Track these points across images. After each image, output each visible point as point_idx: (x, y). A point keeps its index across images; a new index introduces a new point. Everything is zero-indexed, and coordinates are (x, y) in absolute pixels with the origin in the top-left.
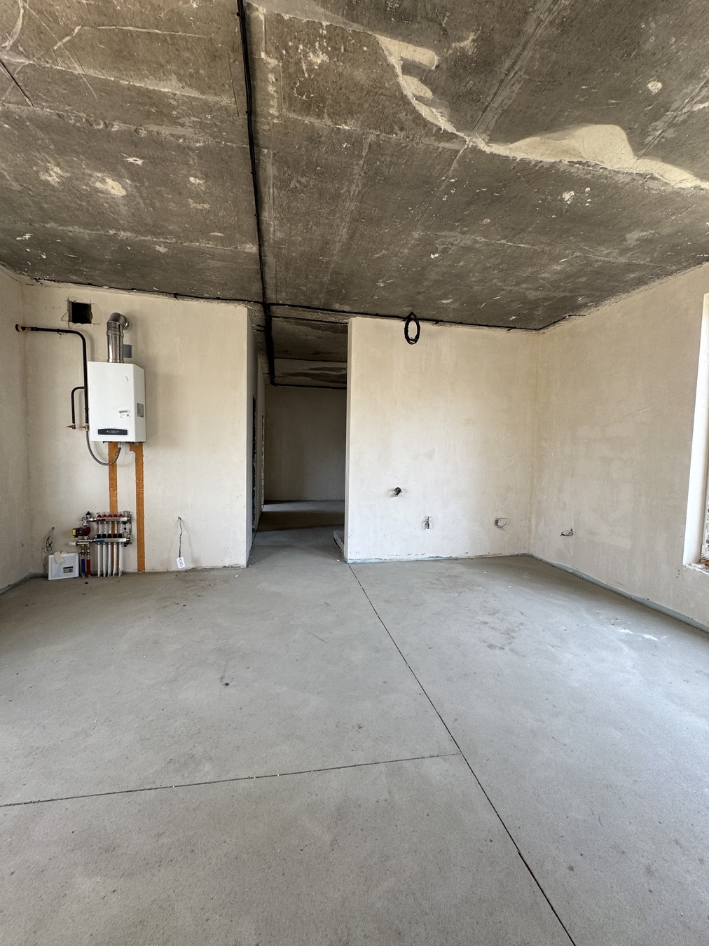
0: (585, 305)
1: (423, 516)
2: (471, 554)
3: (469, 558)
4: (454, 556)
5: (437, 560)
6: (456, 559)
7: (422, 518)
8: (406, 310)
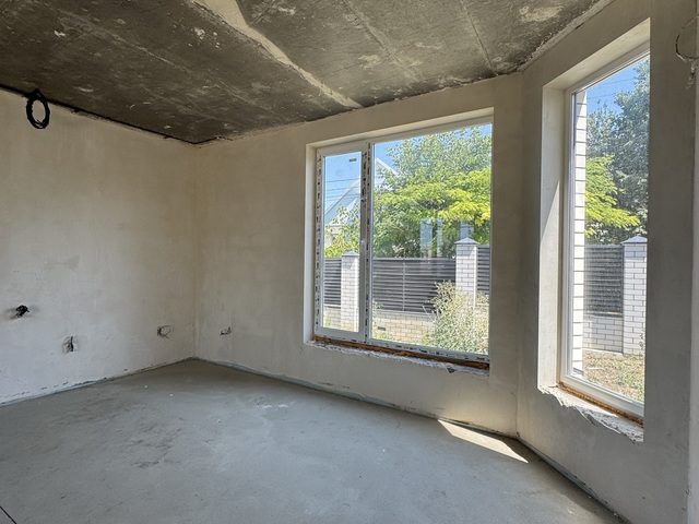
0: (231, 131)
1: (64, 337)
2: (131, 370)
3: (129, 375)
4: (109, 376)
5: (86, 386)
6: (112, 379)
7: (63, 340)
8: (29, 86)
